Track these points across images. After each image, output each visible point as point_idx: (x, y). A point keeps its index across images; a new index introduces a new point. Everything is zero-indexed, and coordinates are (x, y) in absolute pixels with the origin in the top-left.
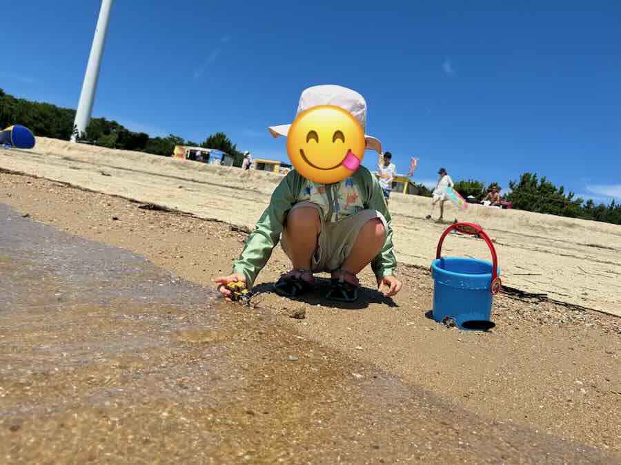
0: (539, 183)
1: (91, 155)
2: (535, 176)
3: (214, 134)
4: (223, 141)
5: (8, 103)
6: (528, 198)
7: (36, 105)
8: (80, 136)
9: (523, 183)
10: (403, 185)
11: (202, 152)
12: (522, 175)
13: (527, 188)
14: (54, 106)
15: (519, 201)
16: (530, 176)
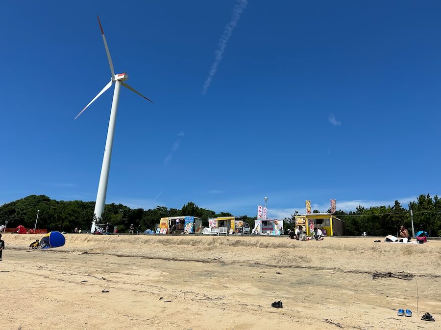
0: (434, 201)
1: (102, 244)
2: (428, 197)
3: (186, 204)
4: (193, 208)
5: (53, 205)
6: (429, 214)
7: (70, 203)
8: (98, 221)
9: (421, 203)
10: (329, 220)
11: (180, 219)
12: (418, 197)
13: (426, 206)
14: (82, 202)
15: (423, 218)
16: (424, 197)
